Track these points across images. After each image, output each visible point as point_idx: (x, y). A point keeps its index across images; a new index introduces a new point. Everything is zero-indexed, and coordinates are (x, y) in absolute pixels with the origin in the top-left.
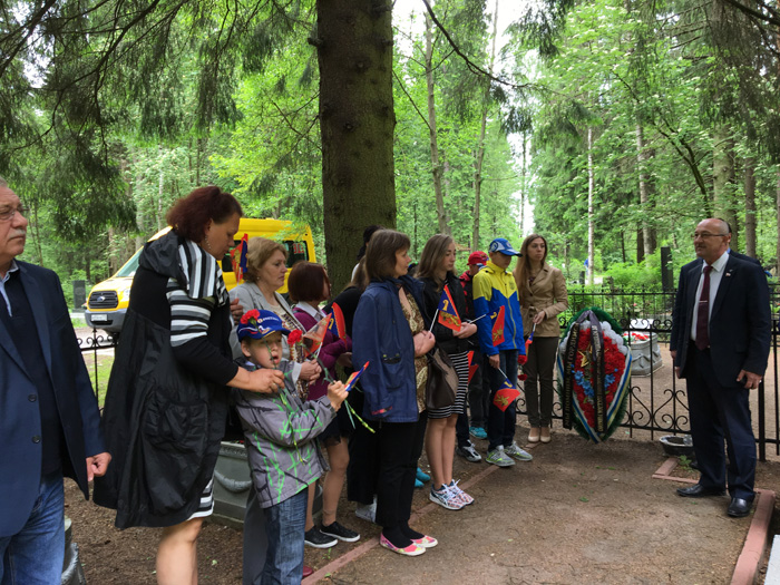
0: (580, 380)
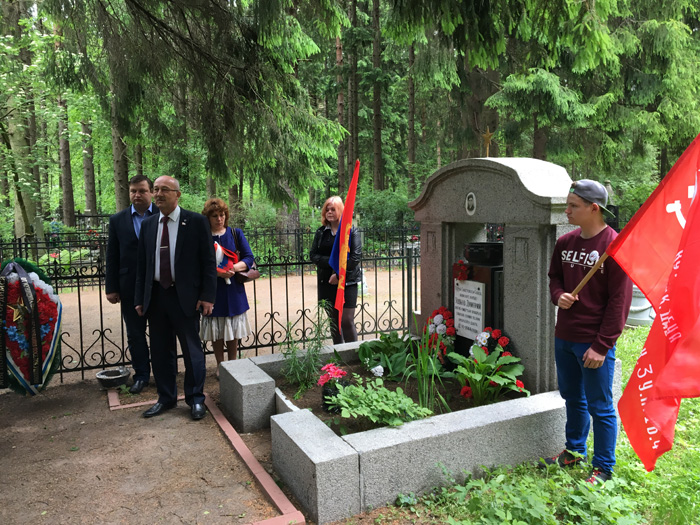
0: (14, 336)
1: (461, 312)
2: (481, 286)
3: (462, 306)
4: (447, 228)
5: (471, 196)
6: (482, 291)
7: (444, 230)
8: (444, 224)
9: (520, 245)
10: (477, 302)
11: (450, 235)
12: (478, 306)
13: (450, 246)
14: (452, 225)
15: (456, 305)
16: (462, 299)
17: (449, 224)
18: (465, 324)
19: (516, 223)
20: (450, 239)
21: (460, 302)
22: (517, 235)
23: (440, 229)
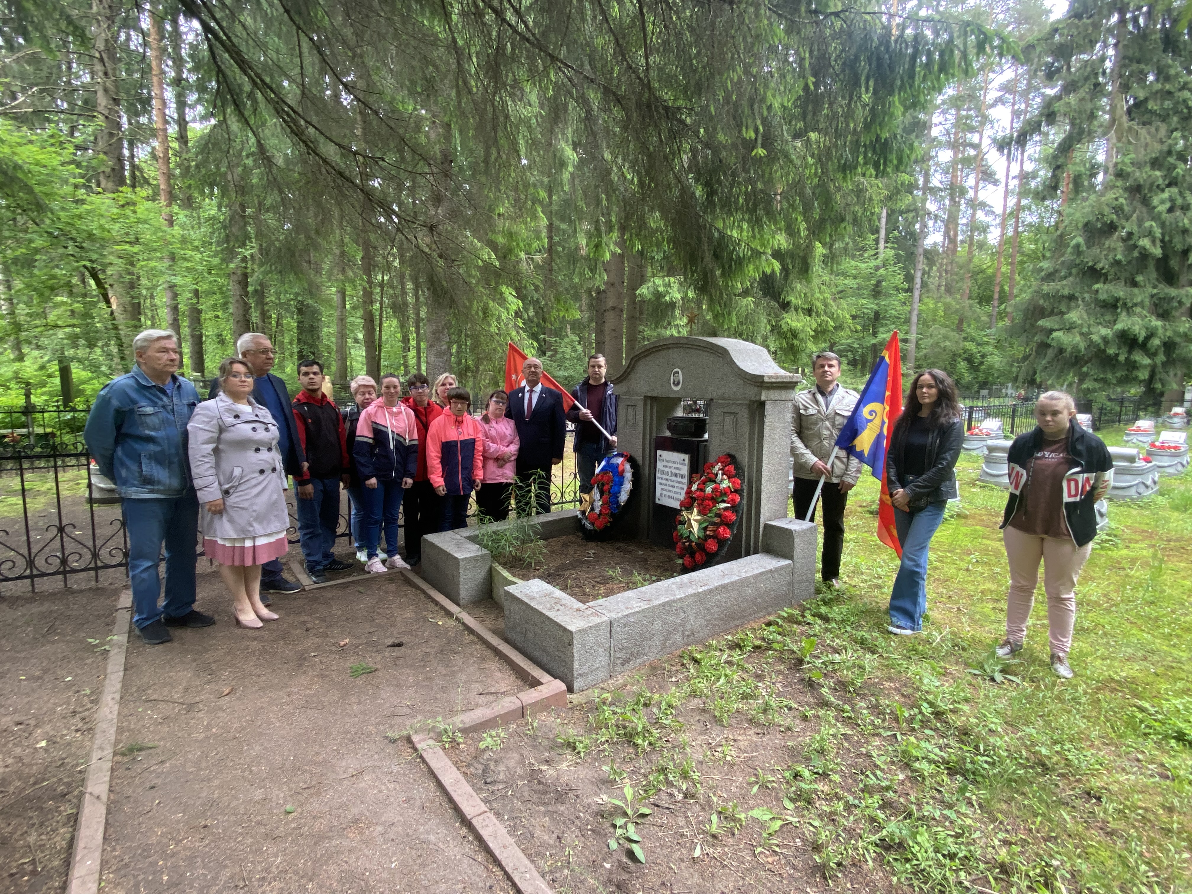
1: (664, 482)
2: (686, 457)
3: (665, 477)
4: (649, 402)
5: (677, 372)
6: (687, 461)
7: (645, 405)
8: (646, 397)
9: (728, 419)
10: (681, 472)
11: (652, 408)
12: (683, 476)
13: (651, 419)
14: (654, 399)
15: (658, 475)
16: (666, 469)
17: (652, 398)
18: (668, 494)
19: (725, 399)
20: (651, 413)
21: (663, 472)
22: (725, 410)
23: (642, 403)
